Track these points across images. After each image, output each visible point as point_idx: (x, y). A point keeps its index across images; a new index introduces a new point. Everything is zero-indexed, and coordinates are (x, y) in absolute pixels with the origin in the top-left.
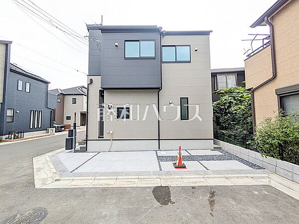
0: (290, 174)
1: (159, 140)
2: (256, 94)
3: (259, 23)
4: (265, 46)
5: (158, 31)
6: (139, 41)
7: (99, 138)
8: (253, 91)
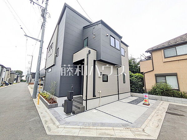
0: (167, 100)
1: (119, 94)
3: (147, 52)
5: (120, 37)
6: (115, 38)
7: (93, 97)
8: (144, 73)
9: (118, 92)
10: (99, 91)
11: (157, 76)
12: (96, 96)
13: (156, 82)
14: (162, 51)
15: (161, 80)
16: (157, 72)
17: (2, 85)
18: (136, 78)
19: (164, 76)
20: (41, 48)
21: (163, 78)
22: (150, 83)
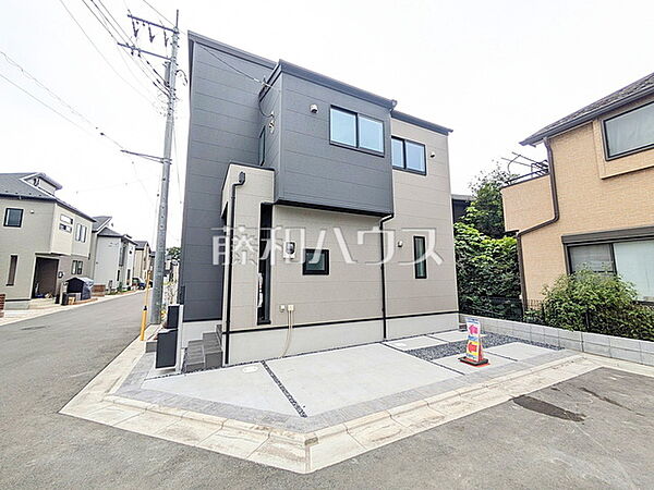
0: (606, 349)
1: (384, 318)
2: (523, 239)
3: (532, 141)
4: (535, 175)
5: (388, 105)
6: (356, 114)
7: (258, 324)
8: (520, 235)
9: (384, 310)
10: (283, 307)
11: (571, 245)
12: (269, 323)
13: (571, 271)
14: (597, 127)
15: (590, 261)
16: (573, 225)
17: (129, 289)
18: (495, 255)
19: (608, 241)
20: (166, 180)
21: (604, 252)
22: (542, 275)
